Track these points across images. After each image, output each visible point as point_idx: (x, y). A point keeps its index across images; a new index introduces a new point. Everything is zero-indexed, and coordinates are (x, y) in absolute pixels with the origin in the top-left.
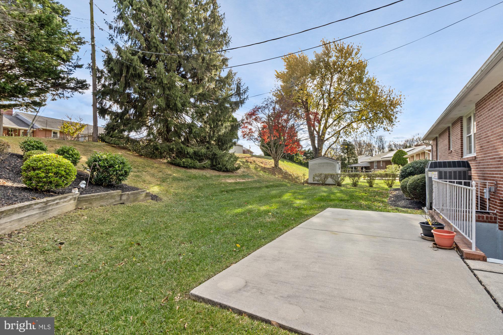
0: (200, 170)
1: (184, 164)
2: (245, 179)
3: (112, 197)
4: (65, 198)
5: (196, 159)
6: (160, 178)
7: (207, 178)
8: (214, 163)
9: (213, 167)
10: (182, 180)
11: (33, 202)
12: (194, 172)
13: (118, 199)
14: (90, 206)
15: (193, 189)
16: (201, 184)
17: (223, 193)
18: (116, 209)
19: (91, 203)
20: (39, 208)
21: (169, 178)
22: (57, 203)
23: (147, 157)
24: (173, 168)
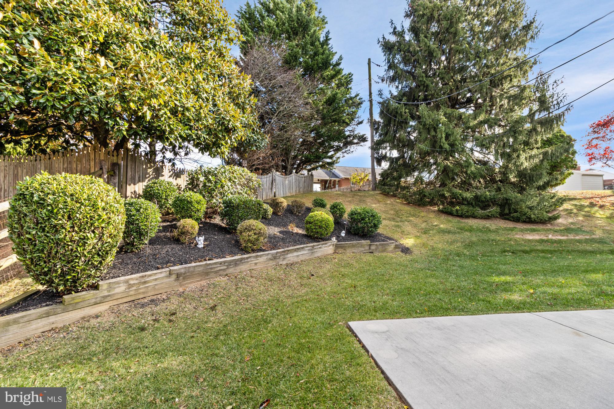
0: (482, 220)
1: (457, 213)
2: (567, 236)
3: (362, 246)
4: (326, 244)
5: (478, 206)
6: (422, 229)
7: (489, 230)
8: (507, 211)
9: (503, 216)
10: (449, 232)
11: (305, 245)
12: (472, 222)
13: (367, 248)
14: (344, 251)
15: (459, 244)
16: (474, 239)
17: (507, 254)
18: (362, 257)
19: (345, 250)
20: (309, 250)
21: (433, 230)
22: (320, 248)
23: (416, 205)
24: (443, 217)
